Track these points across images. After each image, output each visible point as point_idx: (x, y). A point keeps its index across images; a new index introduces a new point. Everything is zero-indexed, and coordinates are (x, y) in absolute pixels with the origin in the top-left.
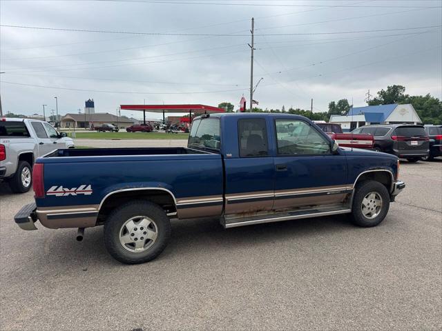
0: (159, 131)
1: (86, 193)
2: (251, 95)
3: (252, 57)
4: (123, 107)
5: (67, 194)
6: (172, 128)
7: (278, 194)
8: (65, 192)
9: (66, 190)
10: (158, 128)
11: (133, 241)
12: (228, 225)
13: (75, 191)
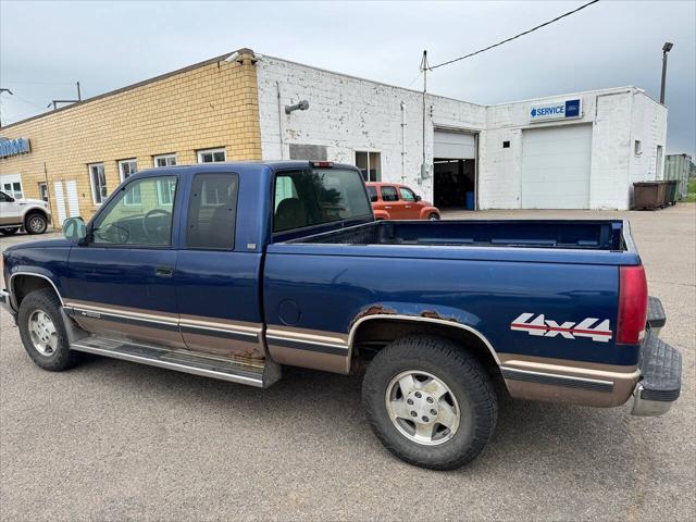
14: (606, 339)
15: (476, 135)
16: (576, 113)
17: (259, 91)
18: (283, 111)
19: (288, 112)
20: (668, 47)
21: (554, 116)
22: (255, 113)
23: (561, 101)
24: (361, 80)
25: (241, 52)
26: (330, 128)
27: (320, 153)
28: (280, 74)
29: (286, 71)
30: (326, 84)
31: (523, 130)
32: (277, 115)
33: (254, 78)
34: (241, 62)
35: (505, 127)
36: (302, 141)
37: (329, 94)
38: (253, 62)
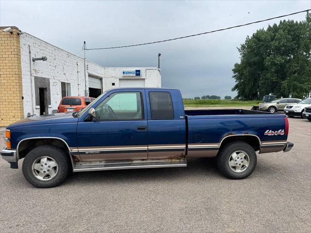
14: (283, 134)
15: (101, 79)
16: (139, 75)
17: (21, 49)
18: (31, 60)
19: (34, 61)
20: (160, 55)
21: (131, 75)
22: (19, 59)
23: (134, 69)
24: (62, 50)
25: (12, 28)
26: (51, 70)
27: (47, 81)
28: (30, 42)
29: (32, 40)
30: (49, 50)
31: (120, 79)
32: (29, 61)
33: (18, 42)
34: (12, 33)
35: (112, 77)
36: (39, 75)
37: (50, 54)
38: (18, 34)
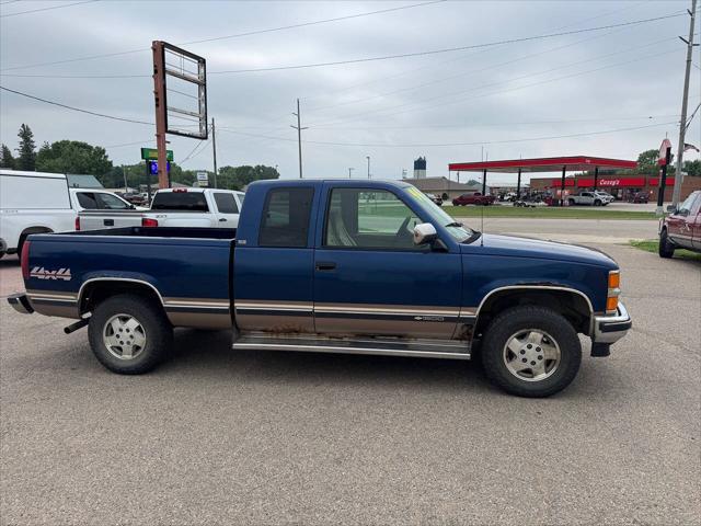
0: (504, 204)
1: (65, 278)
2: (682, 134)
3: (689, 61)
4: (453, 167)
5: (48, 277)
6: (525, 198)
7: (319, 308)
8: (46, 275)
9: (47, 272)
10: (502, 199)
11: (118, 344)
12: (236, 345)
13: (55, 275)
